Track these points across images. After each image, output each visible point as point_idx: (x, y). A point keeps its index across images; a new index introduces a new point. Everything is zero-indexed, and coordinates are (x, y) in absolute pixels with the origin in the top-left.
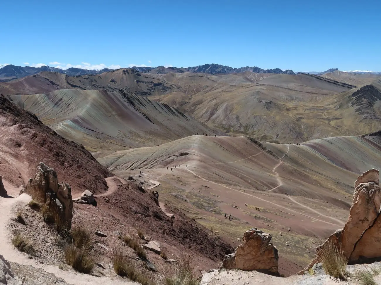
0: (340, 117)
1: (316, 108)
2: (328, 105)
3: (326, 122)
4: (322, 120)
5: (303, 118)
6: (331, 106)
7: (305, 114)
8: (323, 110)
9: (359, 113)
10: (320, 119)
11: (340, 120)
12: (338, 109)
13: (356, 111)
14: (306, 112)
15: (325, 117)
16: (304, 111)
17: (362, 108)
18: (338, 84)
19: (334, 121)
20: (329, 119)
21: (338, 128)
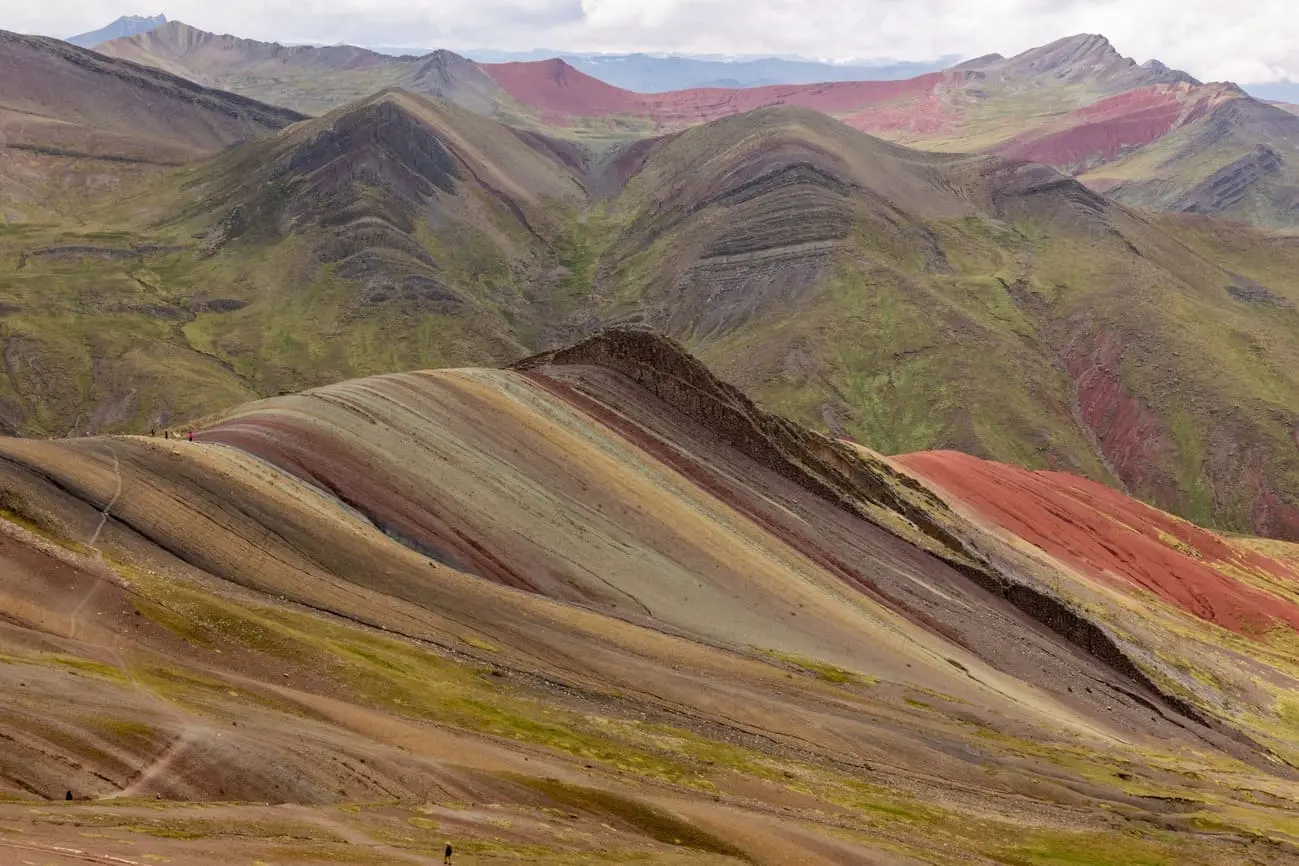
0: (235, 297)
1: (86, 243)
2: (156, 225)
3: (164, 326)
4: (135, 318)
5: (17, 310)
6: (182, 234)
7: (21, 281)
8: (134, 255)
9: (342, 268)
10: (122, 309)
11: (237, 315)
12: (219, 246)
13: (325, 259)
14: (29, 266)
15: (150, 298)
16: (13, 263)
17: (356, 238)
18: (201, 97)
19: (206, 318)
20: (176, 311)
21: (234, 360)
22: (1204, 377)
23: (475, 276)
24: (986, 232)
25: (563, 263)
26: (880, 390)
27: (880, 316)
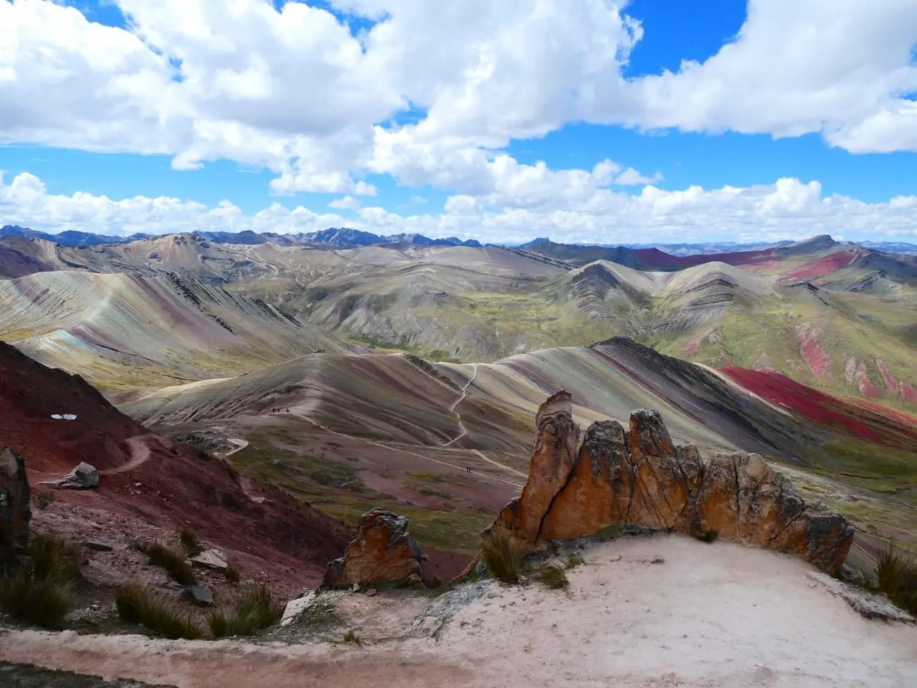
0: (555, 317)
3: (535, 324)
4: (528, 322)
5: (498, 320)
7: (500, 312)
9: (583, 309)
10: (525, 320)
11: (555, 322)
12: (551, 303)
13: (580, 306)
14: (502, 308)
15: (533, 318)
16: (498, 307)
17: (588, 301)
19: (547, 322)
20: (539, 321)
21: (553, 334)
22: (846, 343)
23: (621, 312)
24: (777, 298)
25: (647, 308)
26: (739, 345)
27: (740, 323)
